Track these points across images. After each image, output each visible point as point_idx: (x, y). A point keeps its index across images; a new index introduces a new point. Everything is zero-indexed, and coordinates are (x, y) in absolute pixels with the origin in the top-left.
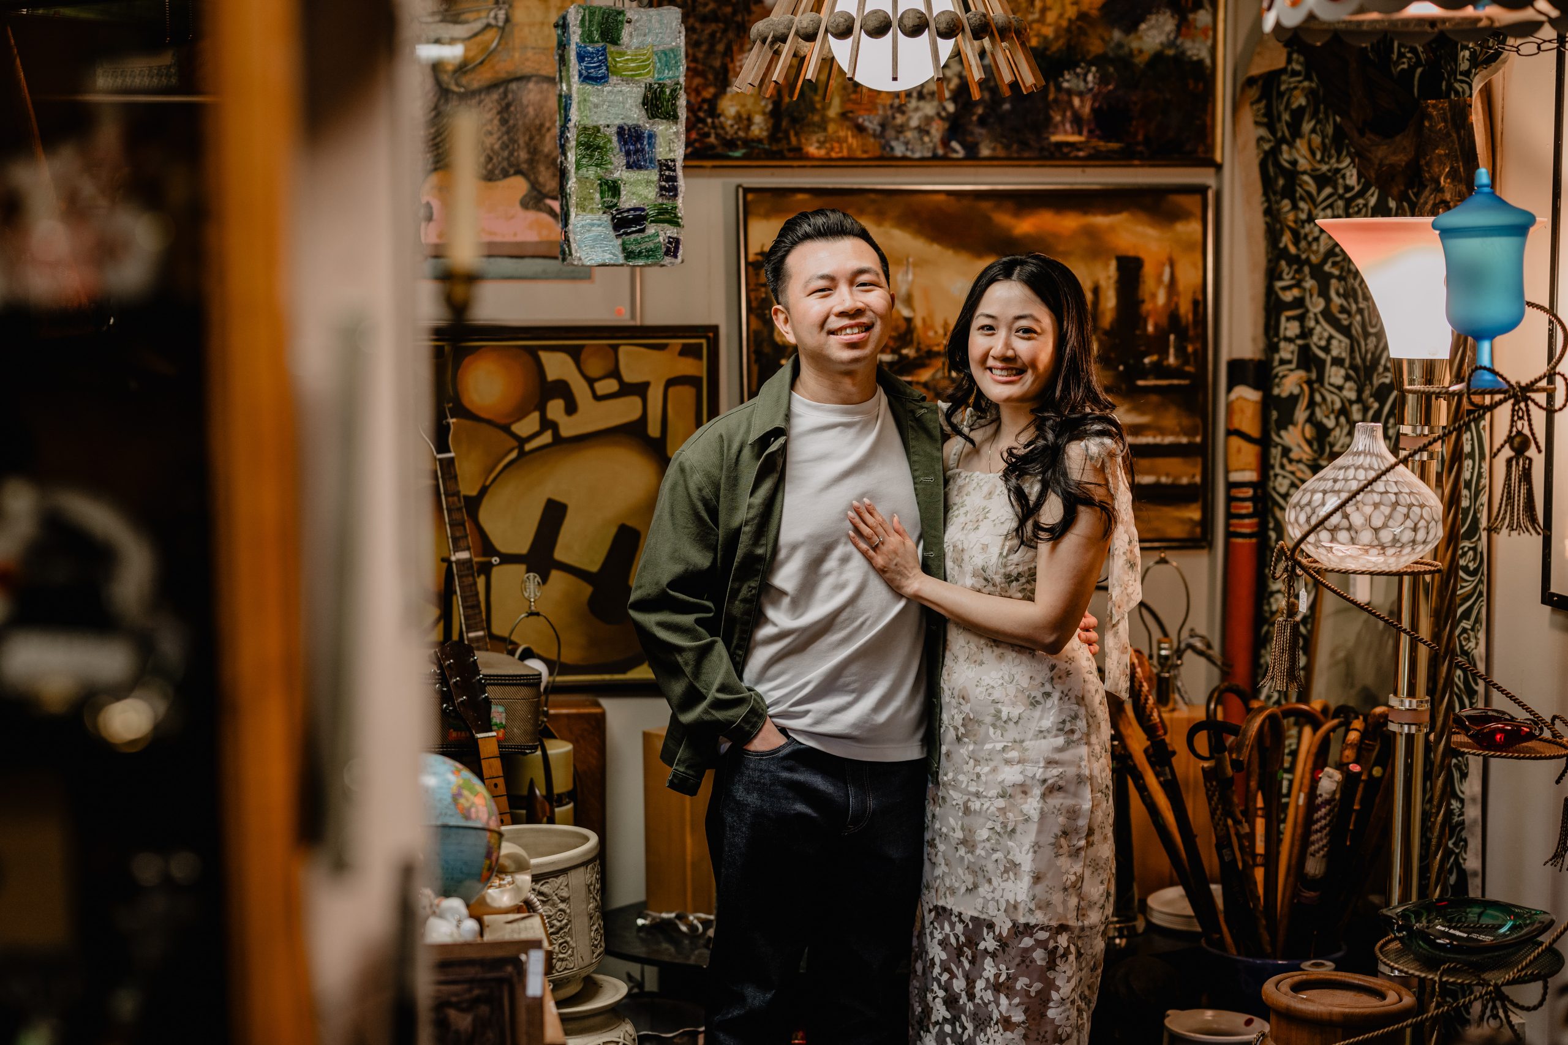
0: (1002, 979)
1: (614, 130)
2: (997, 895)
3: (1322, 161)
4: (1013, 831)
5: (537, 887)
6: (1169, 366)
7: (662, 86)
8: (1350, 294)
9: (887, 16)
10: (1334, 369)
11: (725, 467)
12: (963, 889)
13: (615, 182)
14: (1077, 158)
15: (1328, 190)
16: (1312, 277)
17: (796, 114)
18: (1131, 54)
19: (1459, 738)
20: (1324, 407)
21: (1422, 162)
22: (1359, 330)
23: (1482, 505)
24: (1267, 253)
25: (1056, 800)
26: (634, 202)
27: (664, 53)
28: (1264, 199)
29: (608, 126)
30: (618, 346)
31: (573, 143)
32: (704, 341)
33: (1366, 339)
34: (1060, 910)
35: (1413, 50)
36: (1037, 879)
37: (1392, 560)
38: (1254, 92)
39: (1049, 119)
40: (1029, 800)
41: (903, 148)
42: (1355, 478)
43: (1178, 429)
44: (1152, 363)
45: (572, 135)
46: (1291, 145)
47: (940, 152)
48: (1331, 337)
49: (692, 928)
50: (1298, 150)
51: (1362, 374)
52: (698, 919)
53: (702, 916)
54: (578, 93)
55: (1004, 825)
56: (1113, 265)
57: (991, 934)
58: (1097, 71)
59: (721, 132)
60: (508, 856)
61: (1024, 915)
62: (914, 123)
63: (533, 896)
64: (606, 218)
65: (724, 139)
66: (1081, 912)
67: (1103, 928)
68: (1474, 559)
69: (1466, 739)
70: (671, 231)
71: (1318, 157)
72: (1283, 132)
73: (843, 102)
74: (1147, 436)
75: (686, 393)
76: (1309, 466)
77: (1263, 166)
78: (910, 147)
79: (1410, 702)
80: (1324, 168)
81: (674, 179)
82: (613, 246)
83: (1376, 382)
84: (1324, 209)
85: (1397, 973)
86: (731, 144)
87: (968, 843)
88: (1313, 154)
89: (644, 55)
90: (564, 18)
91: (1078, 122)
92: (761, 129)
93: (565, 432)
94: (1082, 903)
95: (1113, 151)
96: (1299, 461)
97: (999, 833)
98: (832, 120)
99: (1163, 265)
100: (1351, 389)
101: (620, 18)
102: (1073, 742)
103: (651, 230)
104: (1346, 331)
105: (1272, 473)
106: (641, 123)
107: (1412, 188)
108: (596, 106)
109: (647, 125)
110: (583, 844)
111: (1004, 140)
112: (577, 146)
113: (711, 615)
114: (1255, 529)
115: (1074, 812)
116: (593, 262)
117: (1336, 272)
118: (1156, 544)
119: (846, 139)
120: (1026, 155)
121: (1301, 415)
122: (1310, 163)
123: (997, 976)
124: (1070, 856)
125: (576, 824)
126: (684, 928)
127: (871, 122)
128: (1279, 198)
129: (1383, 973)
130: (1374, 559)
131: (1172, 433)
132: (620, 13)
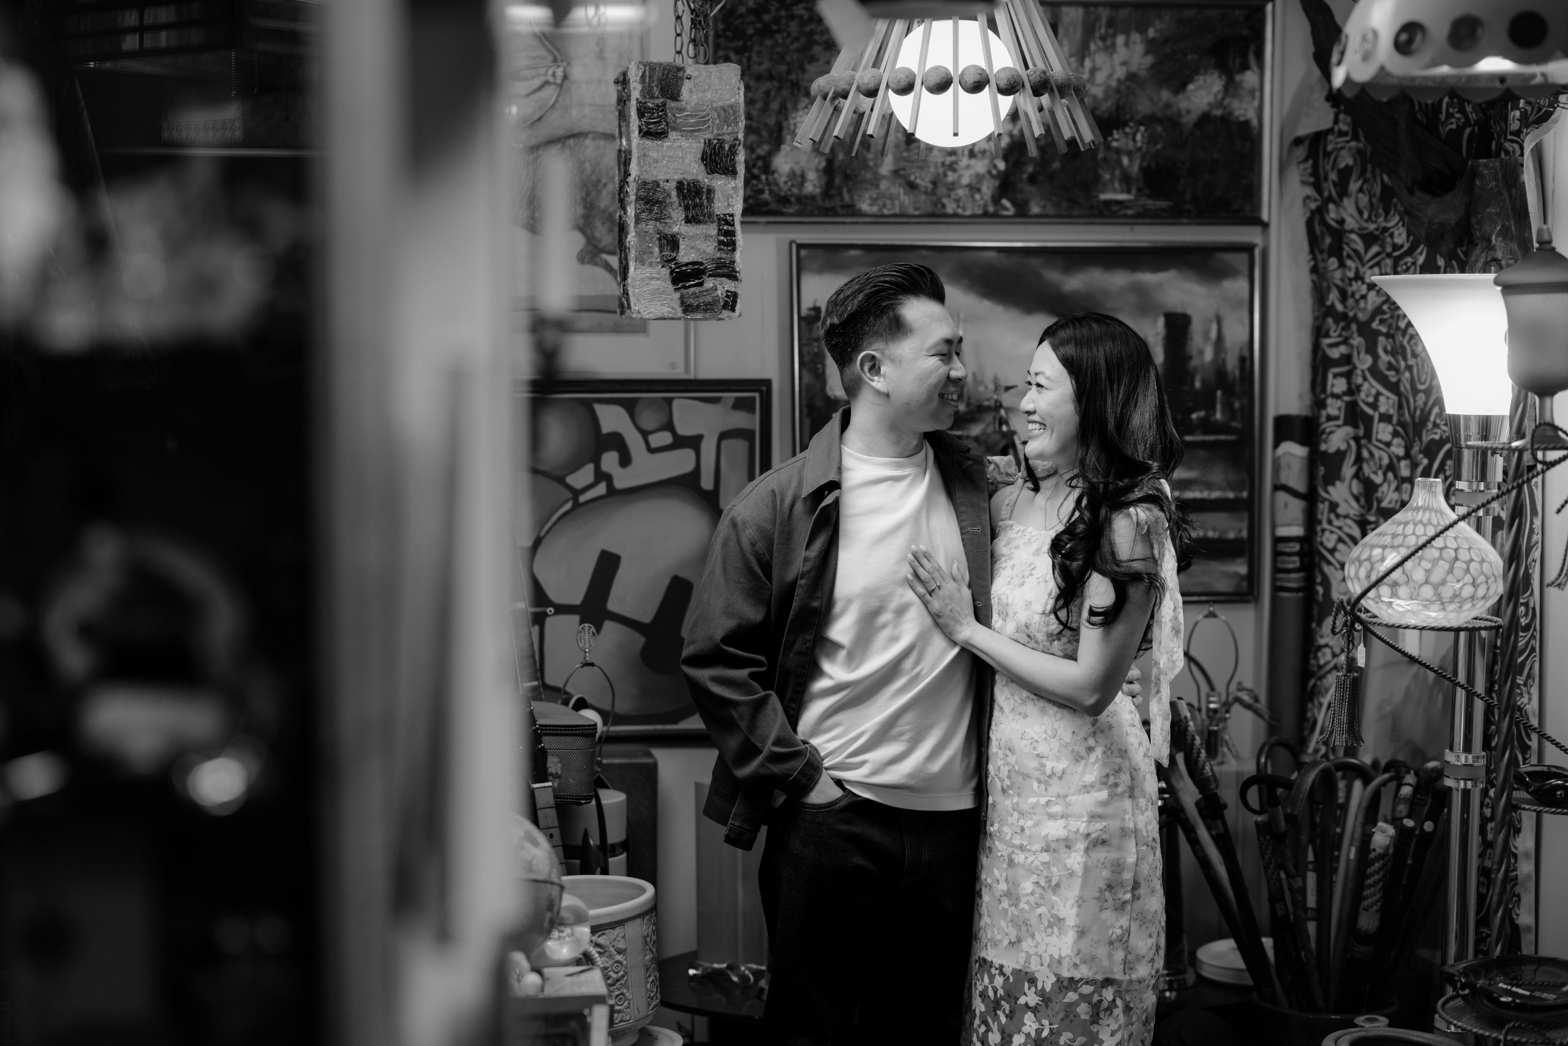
0: (1045, 1034)
1: (674, 184)
2: (1040, 950)
3: (1369, 219)
4: (1058, 885)
5: (595, 938)
6: (1216, 422)
7: (721, 143)
8: (1398, 351)
9: (948, 73)
10: (1382, 425)
11: (778, 521)
12: (1006, 942)
13: (673, 236)
14: (1125, 216)
15: (1375, 249)
16: (1360, 334)
17: (848, 172)
18: (1179, 114)
19: (1520, 794)
20: (1372, 463)
21: (1473, 220)
22: (1408, 386)
23: (1534, 561)
24: (1313, 311)
25: (1101, 854)
26: (692, 257)
27: (723, 109)
28: (1310, 257)
29: (668, 181)
30: (672, 399)
31: (633, 198)
32: (757, 395)
33: (1414, 396)
34: (1106, 963)
35: (1462, 111)
36: (1082, 933)
37: (1452, 616)
38: (1301, 152)
39: (1097, 177)
40: (1073, 854)
41: (954, 206)
42: (1414, 533)
43: (1224, 484)
44: (1201, 420)
45: (632, 190)
46: (1338, 204)
47: (991, 209)
48: (1378, 394)
49: (744, 978)
50: (1345, 209)
51: (1411, 430)
52: (750, 969)
53: (754, 966)
54: (638, 147)
55: (1049, 880)
56: (1161, 321)
57: (1033, 989)
58: (1145, 131)
59: (774, 188)
60: (568, 908)
61: (1068, 969)
62: (965, 180)
63: (591, 949)
64: (666, 272)
65: (778, 195)
66: (1128, 966)
67: (1153, 981)
68: (1526, 615)
69: (1525, 795)
70: (729, 285)
71: (1366, 215)
72: (1330, 191)
73: (896, 160)
74: (1194, 491)
75: (739, 446)
76: (1355, 521)
77: (1310, 224)
78: (961, 204)
79: (1466, 758)
80: (1372, 227)
81: (732, 234)
82: (672, 300)
83: (1426, 438)
84: (1371, 268)
85: (1453, 1029)
86: (784, 200)
87: (1012, 896)
88: (1361, 213)
89: (704, 111)
90: (625, 74)
91: (1126, 181)
92: (814, 185)
93: (619, 484)
94: (1129, 957)
95: (1162, 210)
96: (1347, 517)
97: (1043, 888)
98: (884, 177)
99: (1211, 321)
100: (1398, 446)
101: (680, 74)
102: (1117, 795)
103: (709, 283)
104: (1394, 388)
105: (1319, 528)
106: (700, 178)
107: (1461, 246)
108: (656, 161)
109: (705, 180)
110: (640, 895)
111: (1054, 198)
112: (637, 200)
113: (764, 669)
114: (1302, 584)
115: (1119, 865)
116: (652, 316)
117: (1384, 329)
118: (1203, 598)
119: (898, 197)
120: (1075, 213)
121: (1348, 470)
122: (1358, 223)
123: (1039, 1031)
124: (1116, 909)
125: (629, 875)
126: (735, 979)
127: (922, 179)
128: (1325, 256)
129: (1438, 1029)
130: (1433, 614)
131: (1220, 488)
132: (681, 69)
